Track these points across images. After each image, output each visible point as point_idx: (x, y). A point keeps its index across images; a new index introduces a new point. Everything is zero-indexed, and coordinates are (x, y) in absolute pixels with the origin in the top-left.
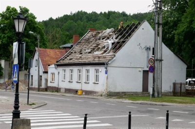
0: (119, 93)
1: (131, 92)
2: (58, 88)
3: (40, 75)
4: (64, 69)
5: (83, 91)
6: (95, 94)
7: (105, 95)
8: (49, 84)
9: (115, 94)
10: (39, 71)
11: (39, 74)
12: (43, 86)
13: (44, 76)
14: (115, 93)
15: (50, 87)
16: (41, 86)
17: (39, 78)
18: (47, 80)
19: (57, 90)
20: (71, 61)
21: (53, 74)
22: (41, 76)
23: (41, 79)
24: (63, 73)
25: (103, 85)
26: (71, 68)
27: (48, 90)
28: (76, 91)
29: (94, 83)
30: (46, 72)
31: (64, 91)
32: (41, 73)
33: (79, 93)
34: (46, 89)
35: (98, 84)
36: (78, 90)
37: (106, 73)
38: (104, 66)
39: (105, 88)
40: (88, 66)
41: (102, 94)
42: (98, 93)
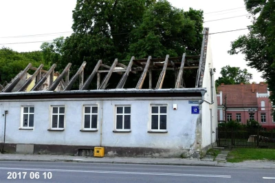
2: (2, 145)
4: (26, 104)
19: (3, 148)
24: (22, 113)
25: (187, 135)
35: (166, 134)
36: (94, 147)
37: (193, 112)
38: (188, 98)
39: (193, 141)
40: (126, 98)
41: (184, 153)
42: (166, 151)
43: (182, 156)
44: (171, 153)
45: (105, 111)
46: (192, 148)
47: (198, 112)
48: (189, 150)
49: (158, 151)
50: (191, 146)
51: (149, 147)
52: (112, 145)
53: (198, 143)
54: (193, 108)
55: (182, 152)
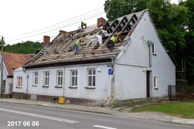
0: (126, 101)
1: (138, 99)
2: (26, 95)
3: (4, 79)
4: (36, 71)
5: (66, 99)
6: (89, 104)
7: (110, 106)
8: (15, 90)
9: (123, 103)
10: (2, 75)
11: (2, 79)
12: (7, 92)
13: (8, 81)
14: (122, 101)
15: (16, 93)
16: (4, 92)
17: (2, 83)
18: (11, 86)
19: (26, 96)
20: (46, 62)
21: (20, 78)
22: (5, 81)
23: (5, 85)
24: (34, 77)
25: (106, 90)
26: (46, 70)
27: (14, 97)
28: (55, 99)
29: (87, 88)
30: (11, 77)
31: (36, 98)
32: (5, 78)
33: (61, 100)
34: (11, 96)
35: (94, 90)
36: (59, 97)
37: (109, 73)
38: (107, 63)
39: (109, 95)
40: (75, 65)
41: (103, 103)
42: (94, 101)
43: (102, 106)
44: (97, 103)
45: (66, 74)
46: (109, 100)
47: (112, 73)
48: (106, 101)
49: (90, 101)
50: (108, 98)
51: (86, 98)
52: (68, 97)
53: (112, 97)
54: (110, 70)
55: (103, 102)
